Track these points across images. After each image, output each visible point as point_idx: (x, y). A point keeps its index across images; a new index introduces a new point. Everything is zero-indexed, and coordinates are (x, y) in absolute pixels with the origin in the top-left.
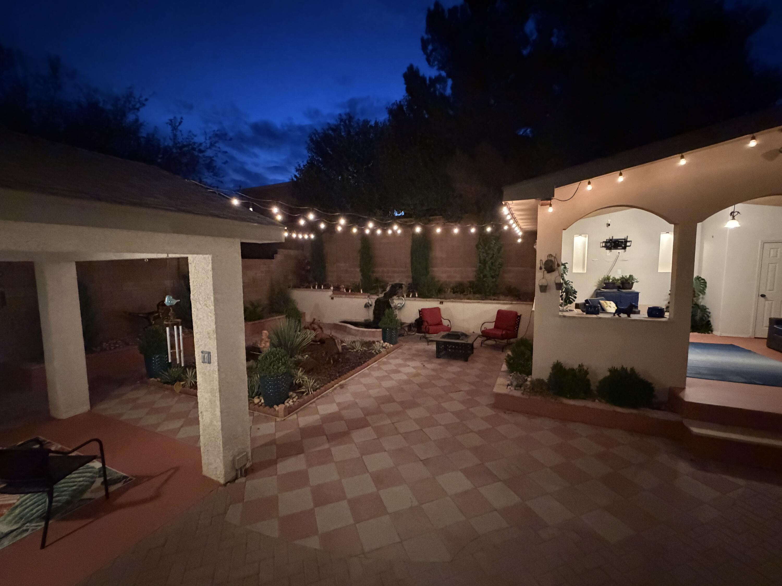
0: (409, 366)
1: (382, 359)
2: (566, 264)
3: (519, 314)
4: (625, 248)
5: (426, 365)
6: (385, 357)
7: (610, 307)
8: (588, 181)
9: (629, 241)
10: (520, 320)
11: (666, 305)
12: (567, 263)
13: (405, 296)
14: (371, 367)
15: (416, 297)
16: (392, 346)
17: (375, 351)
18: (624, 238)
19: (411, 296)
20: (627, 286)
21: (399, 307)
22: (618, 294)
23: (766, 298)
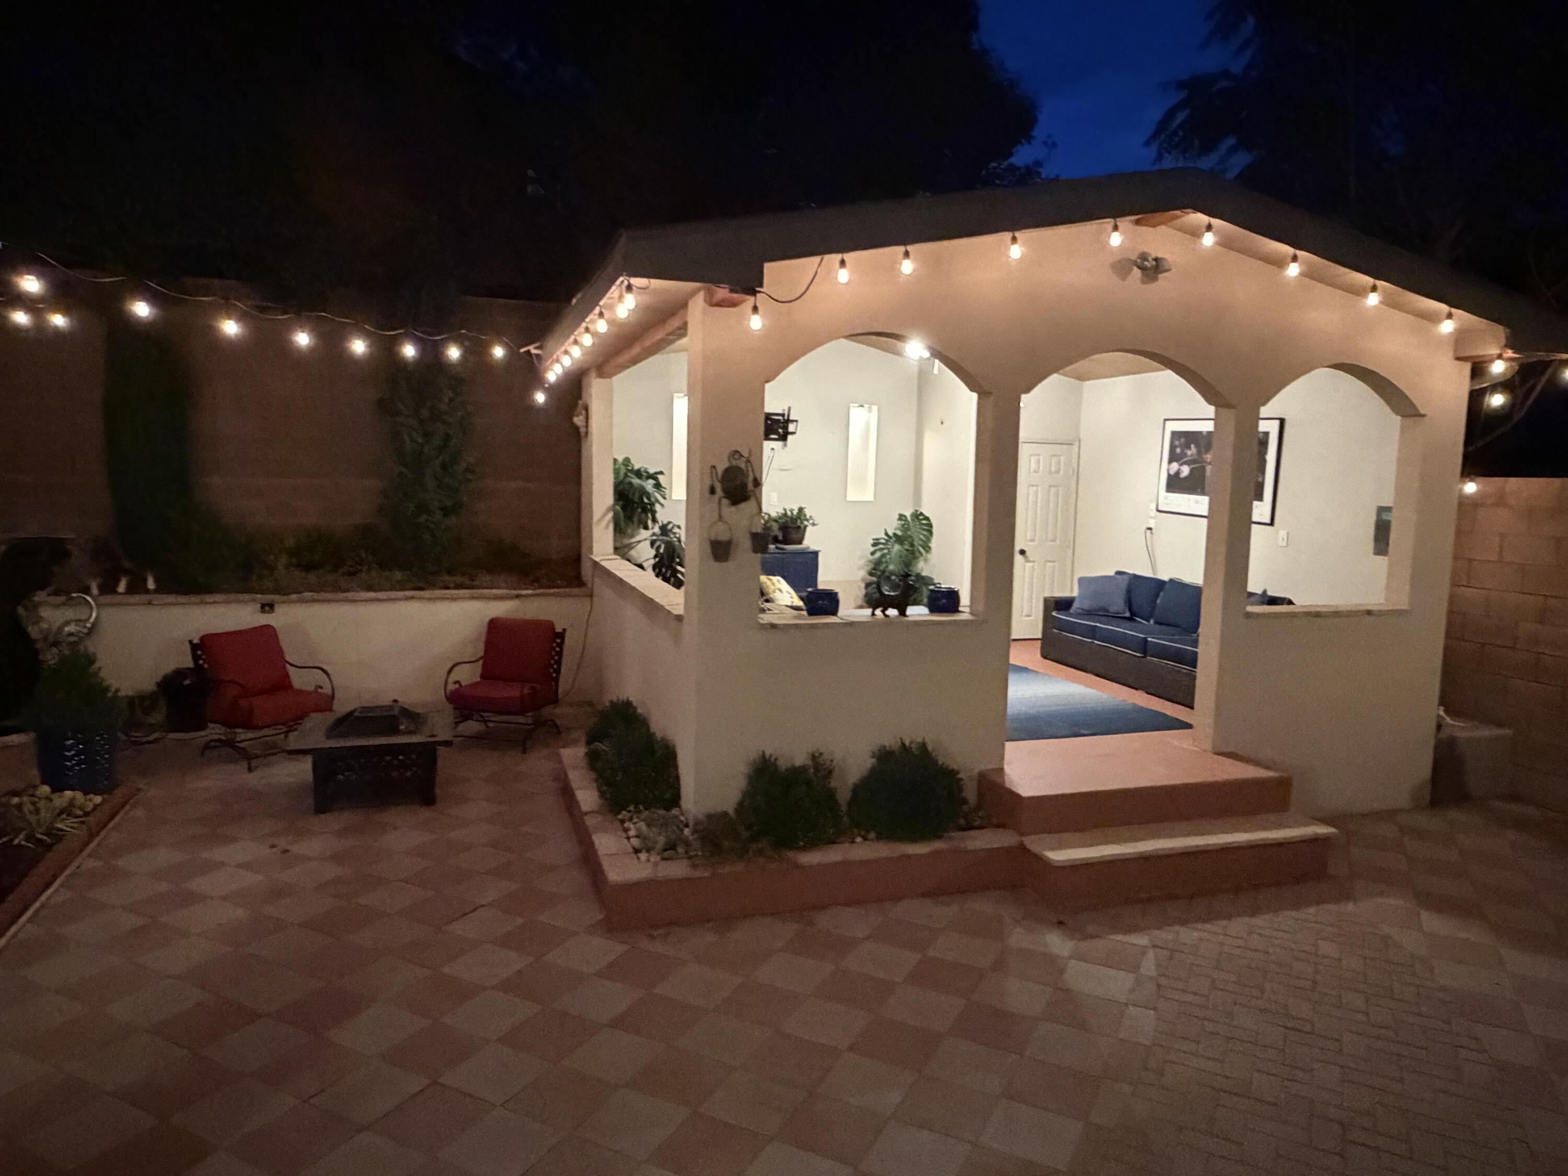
0: (223, 864)
1: (75, 864)
2: (660, 477)
3: (559, 629)
4: (783, 438)
5: (295, 848)
6: (85, 853)
7: (780, 590)
8: (838, 257)
9: (793, 421)
10: (561, 645)
11: (863, 580)
12: (661, 473)
13: (95, 591)
14: (43, 906)
15: (147, 591)
16: (98, 799)
17: (30, 838)
18: (780, 412)
19: (122, 588)
20: (795, 536)
21: (71, 634)
22: (778, 555)
23: (1026, 557)
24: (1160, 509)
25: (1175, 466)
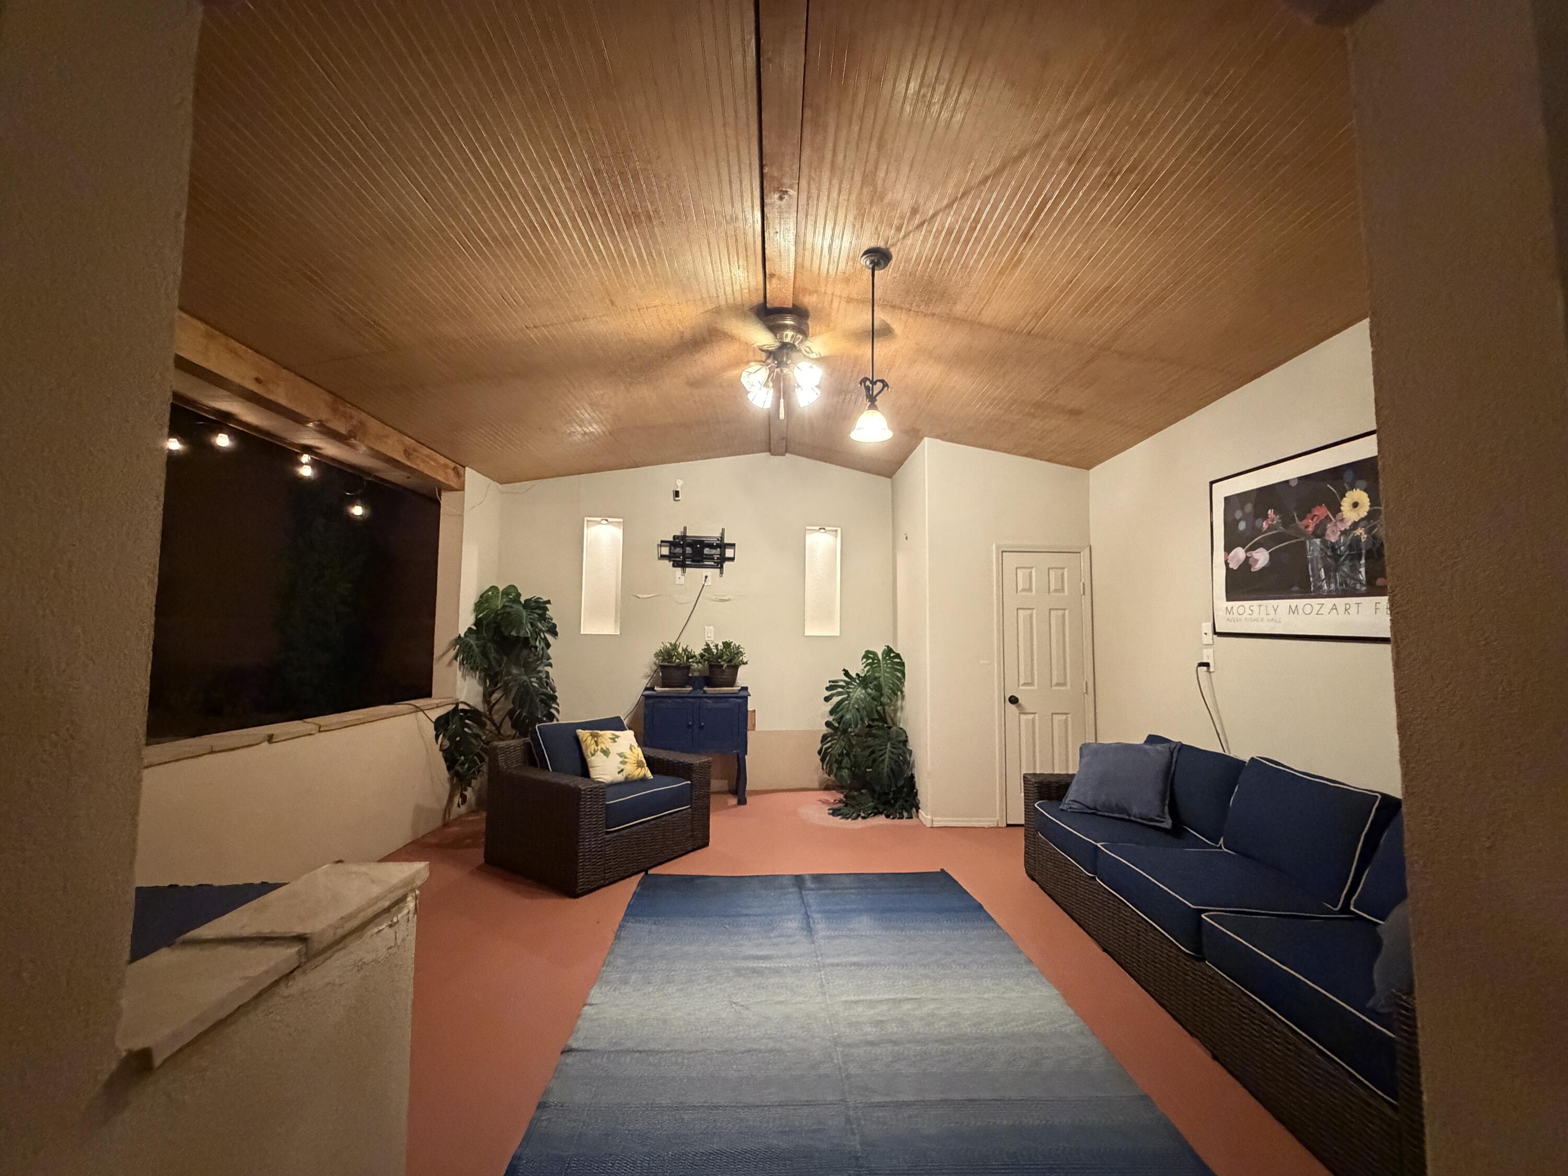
9: (731, 546)
18: (716, 535)
23: (1019, 706)
24: (1218, 630)
25: (1239, 554)
